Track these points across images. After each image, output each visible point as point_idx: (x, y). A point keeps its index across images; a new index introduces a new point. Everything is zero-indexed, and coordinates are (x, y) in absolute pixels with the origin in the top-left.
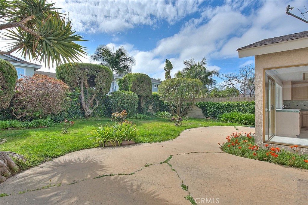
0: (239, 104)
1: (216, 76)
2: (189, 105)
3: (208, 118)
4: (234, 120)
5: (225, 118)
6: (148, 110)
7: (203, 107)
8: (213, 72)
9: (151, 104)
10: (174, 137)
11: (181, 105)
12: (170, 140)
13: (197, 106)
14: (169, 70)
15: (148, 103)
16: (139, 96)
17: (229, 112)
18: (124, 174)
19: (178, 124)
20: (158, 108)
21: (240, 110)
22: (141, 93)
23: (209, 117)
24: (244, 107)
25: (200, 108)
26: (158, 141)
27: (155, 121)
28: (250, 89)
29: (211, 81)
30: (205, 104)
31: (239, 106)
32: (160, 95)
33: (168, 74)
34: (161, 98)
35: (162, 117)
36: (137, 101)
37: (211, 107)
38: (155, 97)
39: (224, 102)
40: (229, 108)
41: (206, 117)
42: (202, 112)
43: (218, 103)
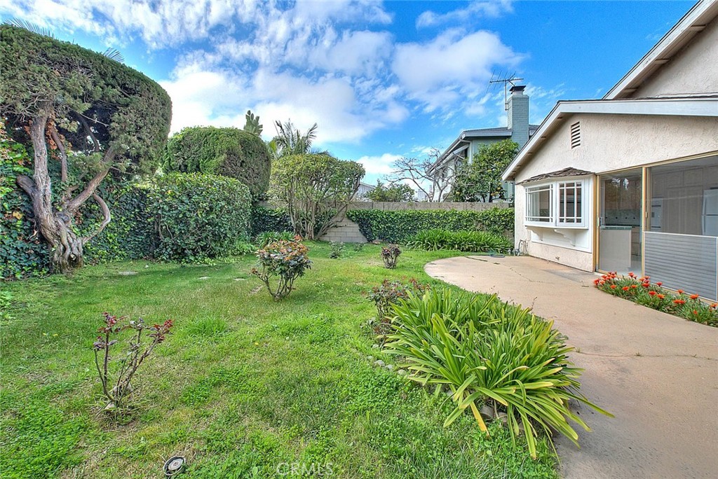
3: (373, 242)
13: (348, 217)
23: (375, 239)
25: (356, 221)
30: (367, 214)
37: (381, 219)
40: (414, 221)
41: (370, 241)
42: (360, 230)
43: (393, 213)
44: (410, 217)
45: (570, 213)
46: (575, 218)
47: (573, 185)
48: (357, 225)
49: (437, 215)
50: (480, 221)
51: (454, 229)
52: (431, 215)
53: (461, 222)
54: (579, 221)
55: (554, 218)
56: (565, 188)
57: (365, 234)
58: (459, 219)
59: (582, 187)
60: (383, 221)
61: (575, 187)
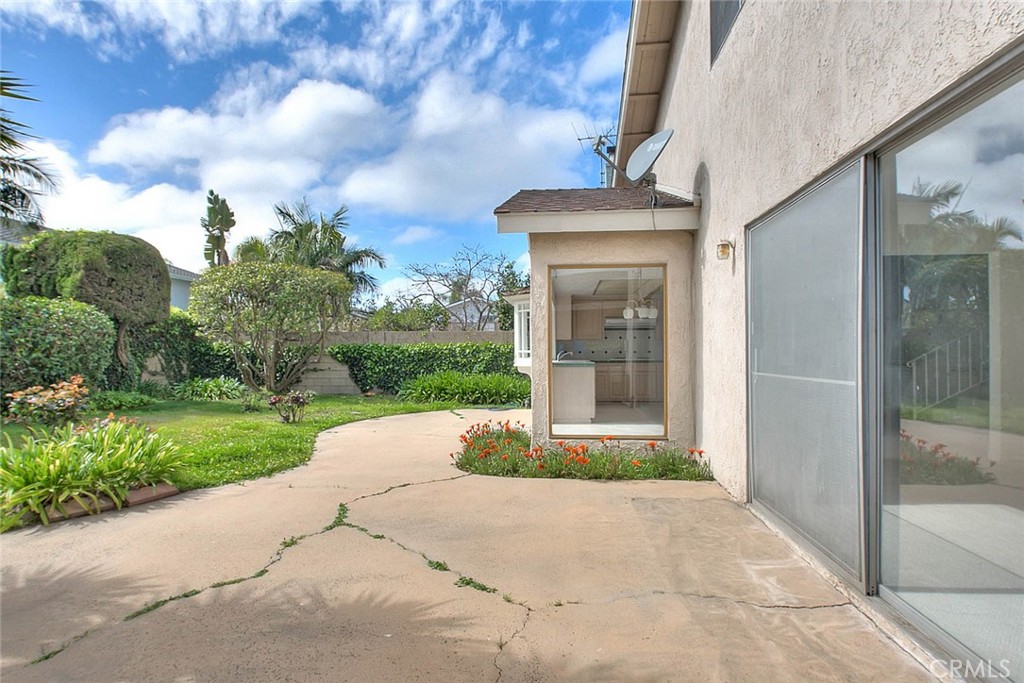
0: (454, 351)
1: (376, 264)
2: (306, 352)
3: (369, 394)
4: (446, 394)
5: (424, 389)
6: (145, 377)
7: (353, 361)
8: (367, 253)
9: (156, 352)
10: (303, 456)
11: (279, 356)
12: (296, 466)
13: (332, 356)
14: (222, 233)
15: (143, 348)
16: (115, 320)
17: (430, 370)
18: (234, 582)
19: (292, 418)
20: (185, 366)
21: (456, 365)
22: (124, 310)
23: (371, 388)
24: (465, 356)
25: (344, 362)
26: (262, 474)
27: (192, 414)
28: (479, 309)
29: (363, 280)
30: (359, 350)
31: (454, 356)
32: (195, 318)
33: (217, 243)
34: (202, 332)
35: (211, 397)
36: (108, 342)
37: (379, 358)
38: (172, 325)
39: (413, 344)
40: (428, 361)
41: (364, 391)
42: (350, 375)
43: (397, 348)
44: (423, 354)
48: (345, 367)
49: (463, 350)
57: (357, 381)
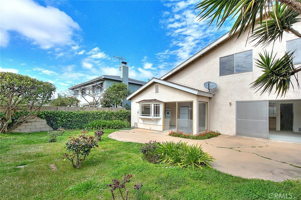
25: (45, 118)
41: (55, 129)
42: (48, 123)
43: (72, 113)
44: (82, 115)
45: (157, 114)
46: (158, 115)
47: (157, 105)
48: (45, 120)
49: (97, 113)
50: (115, 116)
51: (105, 119)
52: (94, 113)
53: (108, 117)
54: (159, 116)
55: (152, 115)
56: (155, 106)
57: (52, 126)
58: (107, 115)
59: (160, 106)
60: (65, 117)
61: (158, 106)
